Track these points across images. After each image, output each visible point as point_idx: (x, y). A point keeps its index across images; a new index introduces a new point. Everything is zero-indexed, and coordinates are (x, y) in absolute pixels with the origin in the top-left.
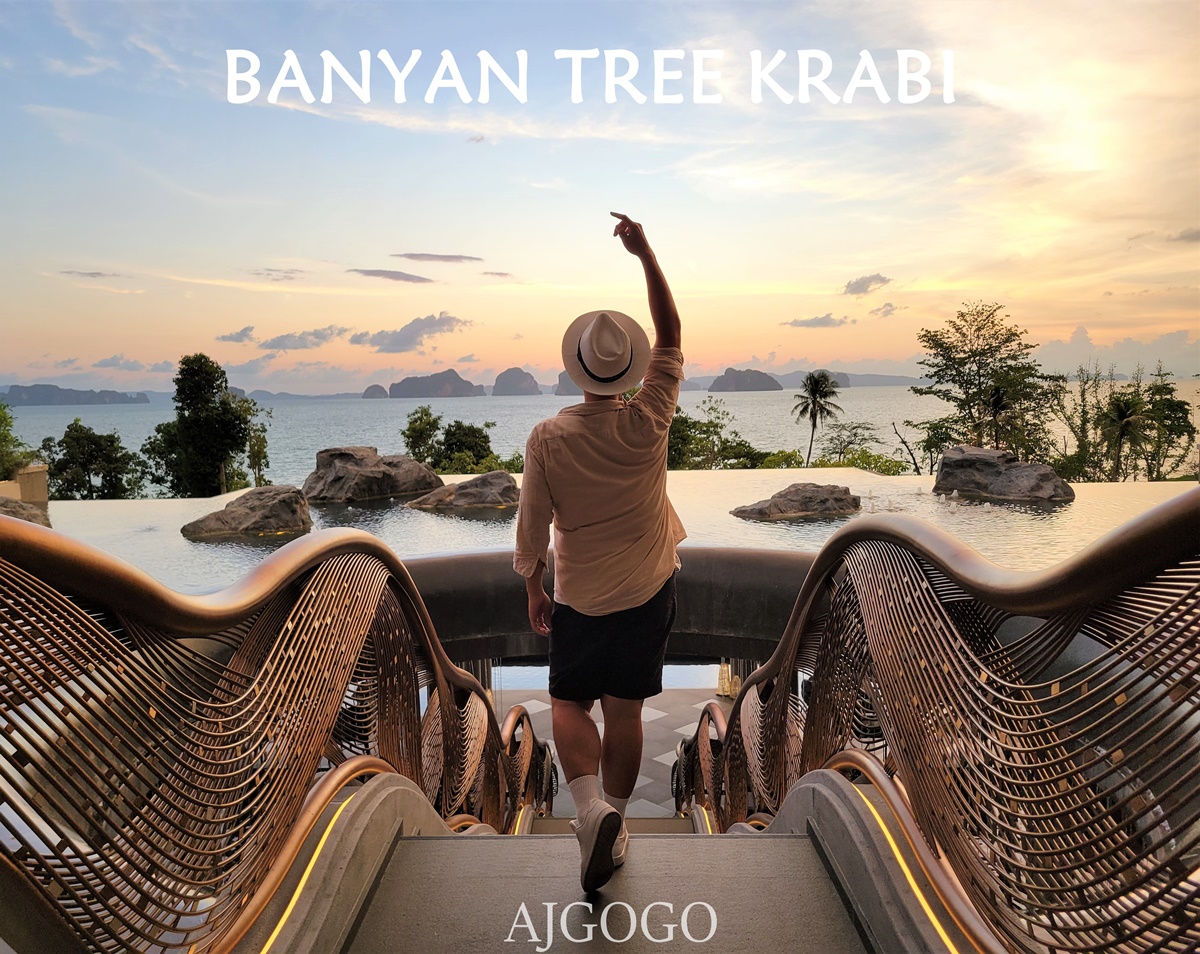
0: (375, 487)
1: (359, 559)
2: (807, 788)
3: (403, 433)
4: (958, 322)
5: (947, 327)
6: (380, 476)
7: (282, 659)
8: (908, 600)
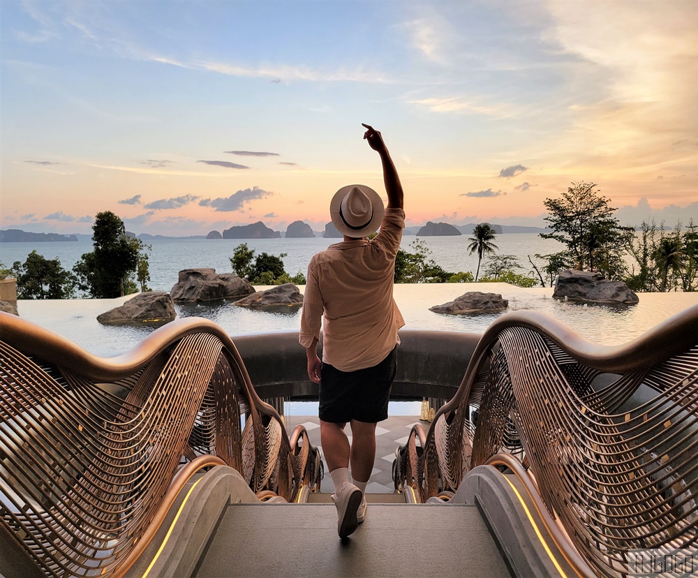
0: (214, 293)
1: (204, 337)
2: (475, 476)
3: (231, 260)
4: (569, 194)
5: (562, 197)
6: (217, 286)
7: (158, 396)
8: (538, 363)
